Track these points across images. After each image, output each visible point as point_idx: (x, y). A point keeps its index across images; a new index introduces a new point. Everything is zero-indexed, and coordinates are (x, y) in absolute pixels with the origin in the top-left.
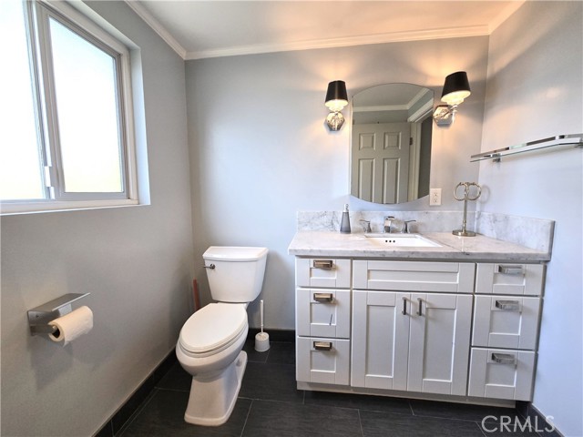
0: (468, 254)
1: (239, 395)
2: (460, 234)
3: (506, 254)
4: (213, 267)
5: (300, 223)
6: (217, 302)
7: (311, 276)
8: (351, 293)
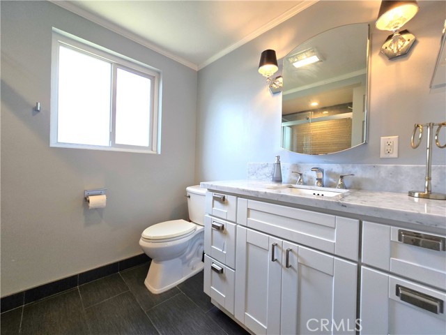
0: (344, 206)
1: (178, 286)
2: (416, 195)
3: (406, 214)
4: (189, 197)
5: (249, 173)
6: (190, 221)
7: (213, 207)
8: (236, 227)
